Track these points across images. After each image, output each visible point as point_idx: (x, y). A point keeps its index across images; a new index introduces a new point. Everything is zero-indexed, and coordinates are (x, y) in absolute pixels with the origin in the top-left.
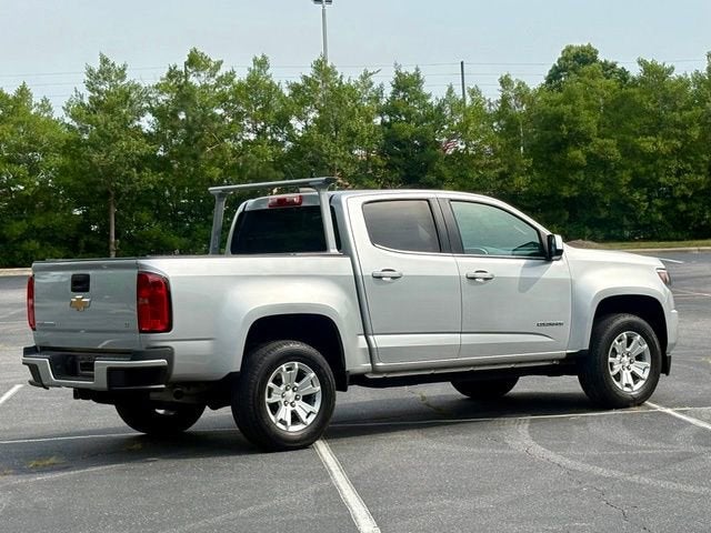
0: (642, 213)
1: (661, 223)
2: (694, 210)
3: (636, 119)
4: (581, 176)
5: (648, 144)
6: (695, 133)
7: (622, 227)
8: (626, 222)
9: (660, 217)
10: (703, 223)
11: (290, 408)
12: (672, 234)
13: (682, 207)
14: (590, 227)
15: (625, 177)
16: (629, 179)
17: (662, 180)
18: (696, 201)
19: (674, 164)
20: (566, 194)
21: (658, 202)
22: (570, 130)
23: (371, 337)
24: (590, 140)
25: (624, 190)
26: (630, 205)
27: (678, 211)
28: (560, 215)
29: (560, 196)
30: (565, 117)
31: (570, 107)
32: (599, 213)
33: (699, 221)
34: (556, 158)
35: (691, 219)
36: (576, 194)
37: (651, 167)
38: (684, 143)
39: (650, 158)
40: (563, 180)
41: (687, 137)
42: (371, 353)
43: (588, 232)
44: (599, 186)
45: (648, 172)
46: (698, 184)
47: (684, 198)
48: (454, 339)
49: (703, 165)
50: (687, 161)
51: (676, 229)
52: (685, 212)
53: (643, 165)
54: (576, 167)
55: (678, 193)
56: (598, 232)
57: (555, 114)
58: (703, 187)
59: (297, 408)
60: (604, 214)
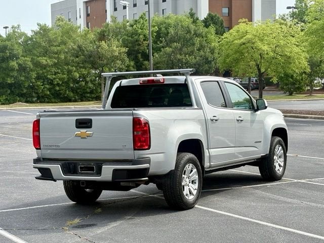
0: (41, 91)
1: (48, 95)
2: (62, 90)
3: (37, 49)
4: (15, 74)
5: (44, 60)
6: (63, 57)
7: (33, 97)
8: (34, 95)
9: (48, 93)
10: (66, 95)
11: (188, 188)
12: (53, 100)
13: (57, 88)
14: (19, 97)
15: (34, 75)
16: (36, 76)
17: (49, 76)
18: (63, 86)
19: (54, 70)
20: (9, 82)
21: (47, 86)
22: (10, 53)
23: (210, 150)
24: (19, 58)
25: (34, 81)
26: (36, 87)
27: (56, 90)
28: (6, 91)
29: (6, 83)
30: (8, 47)
31: (10, 43)
32: (23, 90)
33: (64, 94)
34: (4, 65)
35: (61, 94)
36: (13, 82)
37: (44, 71)
38: (58, 61)
39: (44, 67)
40: (8, 75)
41: (58, 58)
42: (210, 158)
43: (18, 99)
44: (23, 78)
45: (43, 73)
46: (63, 79)
47: (58, 84)
49: (65, 70)
50: (58, 69)
51: (54, 98)
52: (59, 91)
53: (41, 70)
54: (13, 70)
55: (56, 83)
56: (22, 99)
57: (3, 45)
58: (66, 80)
59: (190, 187)
60: (25, 91)
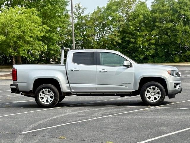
11: (46, 99)
23: (70, 84)
42: (70, 88)
48: (95, 86)
